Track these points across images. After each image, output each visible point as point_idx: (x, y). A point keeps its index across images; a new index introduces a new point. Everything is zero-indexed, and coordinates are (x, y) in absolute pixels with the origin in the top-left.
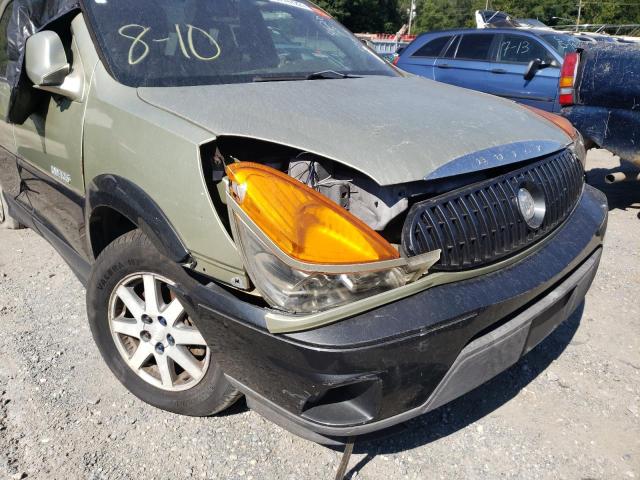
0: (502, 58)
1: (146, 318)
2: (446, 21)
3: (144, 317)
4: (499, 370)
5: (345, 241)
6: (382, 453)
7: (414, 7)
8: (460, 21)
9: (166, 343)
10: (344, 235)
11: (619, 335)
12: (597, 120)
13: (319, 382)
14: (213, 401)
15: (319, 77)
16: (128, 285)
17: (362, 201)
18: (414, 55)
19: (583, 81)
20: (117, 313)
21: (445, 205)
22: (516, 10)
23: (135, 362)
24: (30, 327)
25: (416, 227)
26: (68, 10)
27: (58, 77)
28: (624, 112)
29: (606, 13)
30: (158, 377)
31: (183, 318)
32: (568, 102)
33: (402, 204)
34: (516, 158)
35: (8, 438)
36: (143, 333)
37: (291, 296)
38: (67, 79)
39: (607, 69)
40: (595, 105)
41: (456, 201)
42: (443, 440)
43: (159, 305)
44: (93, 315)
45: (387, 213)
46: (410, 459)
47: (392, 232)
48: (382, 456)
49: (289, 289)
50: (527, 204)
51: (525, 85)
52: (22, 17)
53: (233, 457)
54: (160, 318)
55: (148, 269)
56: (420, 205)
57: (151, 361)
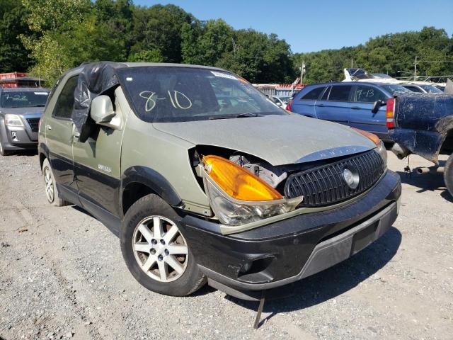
0: (358, 100)
1: (154, 241)
2: (326, 74)
3: (153, 240)
4: (338, 261)
5: (257, 191)
6: (281, 312)
7: (304, 66)
8: (336, 74)
9: (164, 254)
10: (256, 189)
11: (418, 258)
12: (409, 137)
13: (246, 258)
14: (189, 286)
15: (243, 116)
16: (144, 224)
17: (265, 174)
18: (302, 98)
19: (399, 114)
20: (137, 240)
21: (305, 175)
22: (373, 67)
23: (145, 267)
24: (79, 256)
25: (291, 185)
26: (112, 84)
27: (109, 118)
28: (424, 132)
29: (433, 68)
30: (159, 275)
31: (174, 240)
32: (392, 126)
33: (284, 175)
34: (341, 154)
35: (79, 307)
36: (152, 250)
37: (232, 218)
38: (113, 119)
39: (411, 107)
40: (406, 128)
41: (310, 174)
42: (314, 306)
43: (161, 233)
44: (124, 241)
45: (277, 180)
46: (296, 315)
47: (280, 188)
48: (280, 314)
49: (231, 214)
50: (349, 177)
51: (373, 116)
52: (83, 87)
53: (201, 314)
54: (161, 240)
55: (156, 214)
56: (293, 175)
57: (155, 266)
